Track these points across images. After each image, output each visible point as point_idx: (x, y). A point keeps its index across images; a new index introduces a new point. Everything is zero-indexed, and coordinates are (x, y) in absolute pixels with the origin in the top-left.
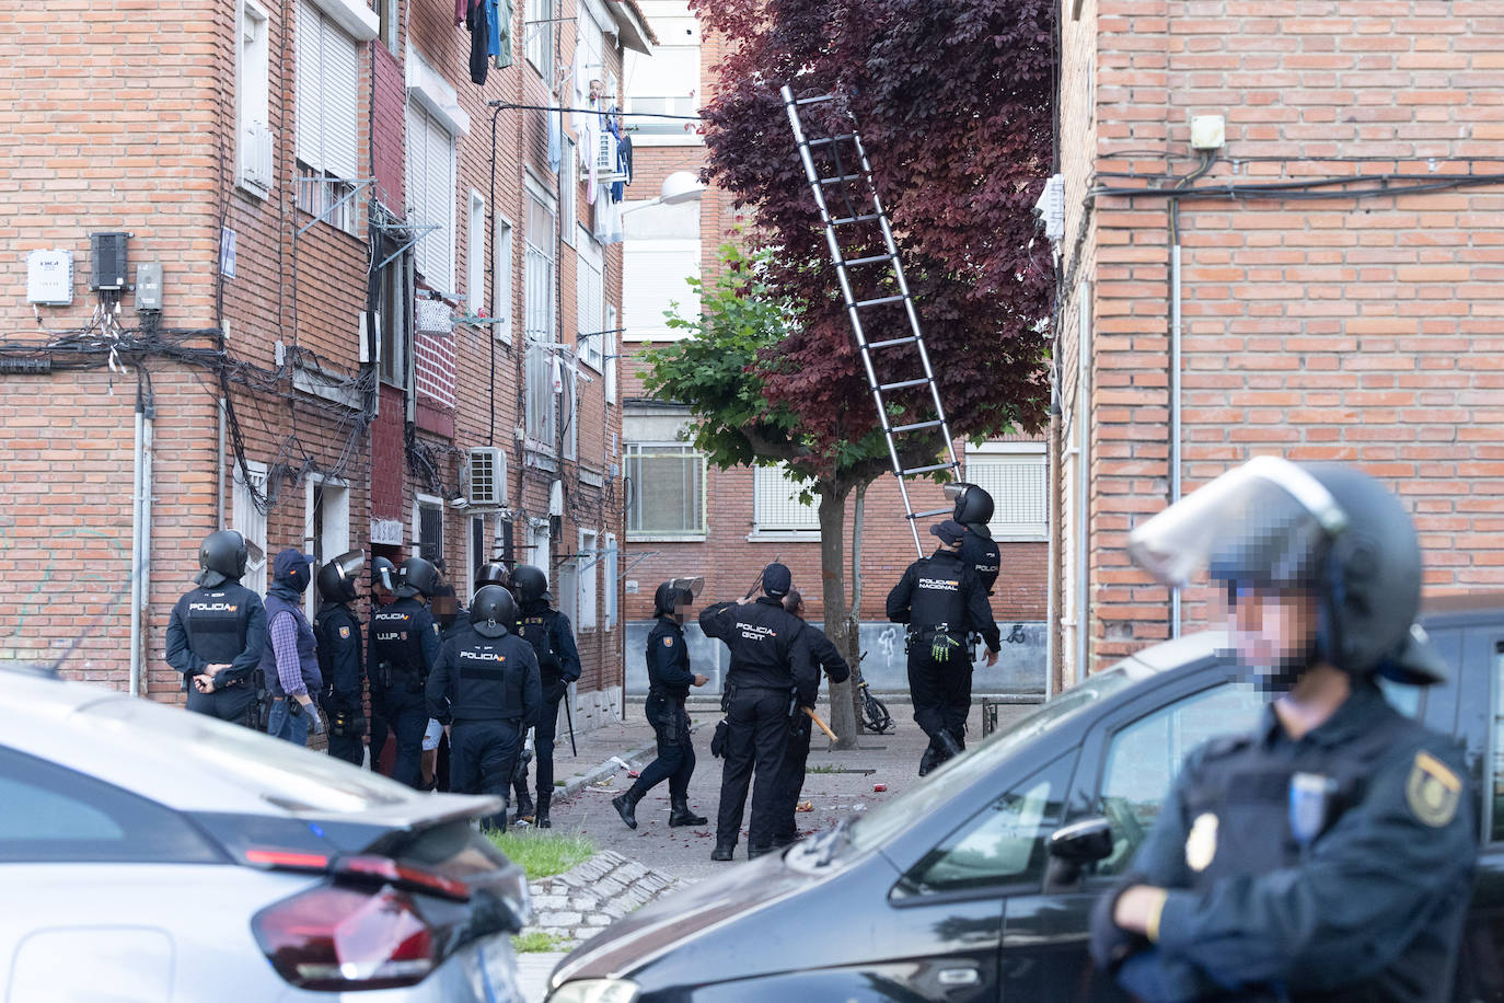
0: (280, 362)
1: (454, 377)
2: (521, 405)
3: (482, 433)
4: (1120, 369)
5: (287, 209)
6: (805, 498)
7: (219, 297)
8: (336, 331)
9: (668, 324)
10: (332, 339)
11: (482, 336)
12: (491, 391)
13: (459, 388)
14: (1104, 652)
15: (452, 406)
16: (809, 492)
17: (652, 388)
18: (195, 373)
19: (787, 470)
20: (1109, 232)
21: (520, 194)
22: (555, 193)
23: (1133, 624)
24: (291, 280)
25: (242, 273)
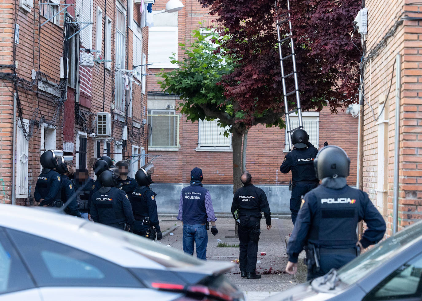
0: (34, 78)
1: (91, 83)
2: (113, 95)
3: (100, 106)
4: (413, 90)
5: (37, 16)
6: (226, 134)
7: (14, 52)
8: (52, 65)
9: (171, 62)
10: (51, 68)
11: (100, 67)
12: (104, 89)
13: (93, 88)
14: (405, 203)
15: (91, 96)
16: (228, 132)
17: (164, 88)
18: (4, 83)
19: (219, 123)
20: (409, 35)
21: (114, 8)
22: (126, 7)
23: (417, 192)
24: (38, 45)
25: (21, 42)
